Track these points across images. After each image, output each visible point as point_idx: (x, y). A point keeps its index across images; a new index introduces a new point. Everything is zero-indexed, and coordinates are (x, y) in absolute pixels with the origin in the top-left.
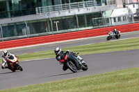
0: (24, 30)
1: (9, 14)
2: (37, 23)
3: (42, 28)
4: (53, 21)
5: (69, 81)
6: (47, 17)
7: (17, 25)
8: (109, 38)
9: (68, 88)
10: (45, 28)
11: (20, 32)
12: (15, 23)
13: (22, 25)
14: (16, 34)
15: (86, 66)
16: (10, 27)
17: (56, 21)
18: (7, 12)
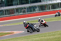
0: (36, 9)
1: (30, 2)
2: (42, 6)
3: (44, 8)
4: (49, 5)
5: (56, 32)
6: (46, 4)
7: (33, 7)
8: (56, 16)
9: (55, 35)
10: (45, 8)
11: (34, 10)
12: (32, 6)
13: (35, 7)
14: (33, 11)
15: (39, 30)
16: (30, 8)
17: (50, 5)
18: (29, 1)
